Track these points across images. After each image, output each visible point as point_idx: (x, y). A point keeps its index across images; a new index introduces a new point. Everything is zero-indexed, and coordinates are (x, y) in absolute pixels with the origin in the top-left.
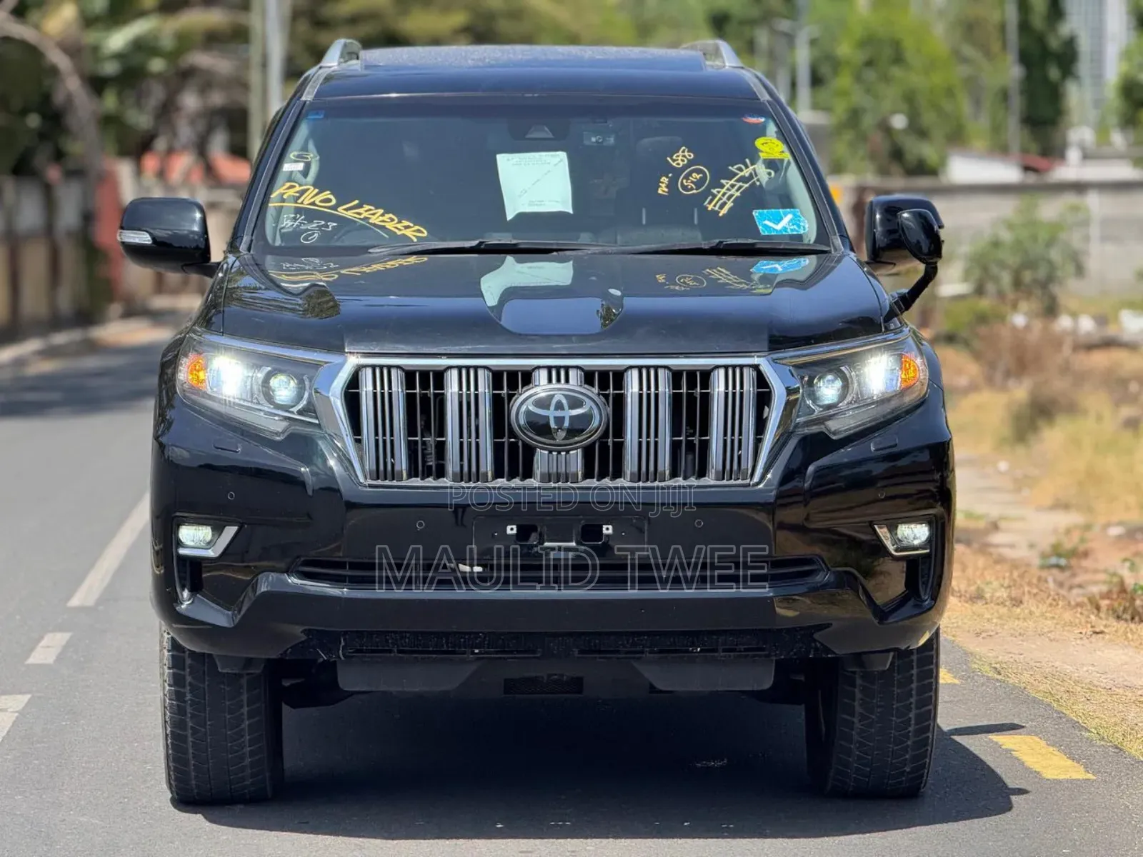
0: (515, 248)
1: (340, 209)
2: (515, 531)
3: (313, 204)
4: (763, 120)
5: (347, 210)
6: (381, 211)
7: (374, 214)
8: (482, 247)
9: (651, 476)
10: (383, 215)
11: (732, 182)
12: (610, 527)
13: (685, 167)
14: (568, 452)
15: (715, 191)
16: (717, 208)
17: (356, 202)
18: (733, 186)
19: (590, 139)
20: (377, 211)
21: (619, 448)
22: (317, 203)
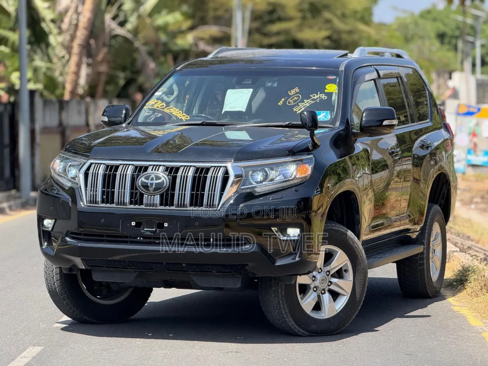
1: (165, 109)
2: (134, 224)
3: (158, 107)
4: (335, 77)
5: (167, 109)
6: (178, 110)
7: (175, 111)
9: (182, 206)
11: (308, 101)
12: (167, 224)
13: (294, 95)
14: (154, 196)
15: (300, 104)
16: (297, 111)
18: (308, 102)
19: (268, 84)
21: (173, 195)
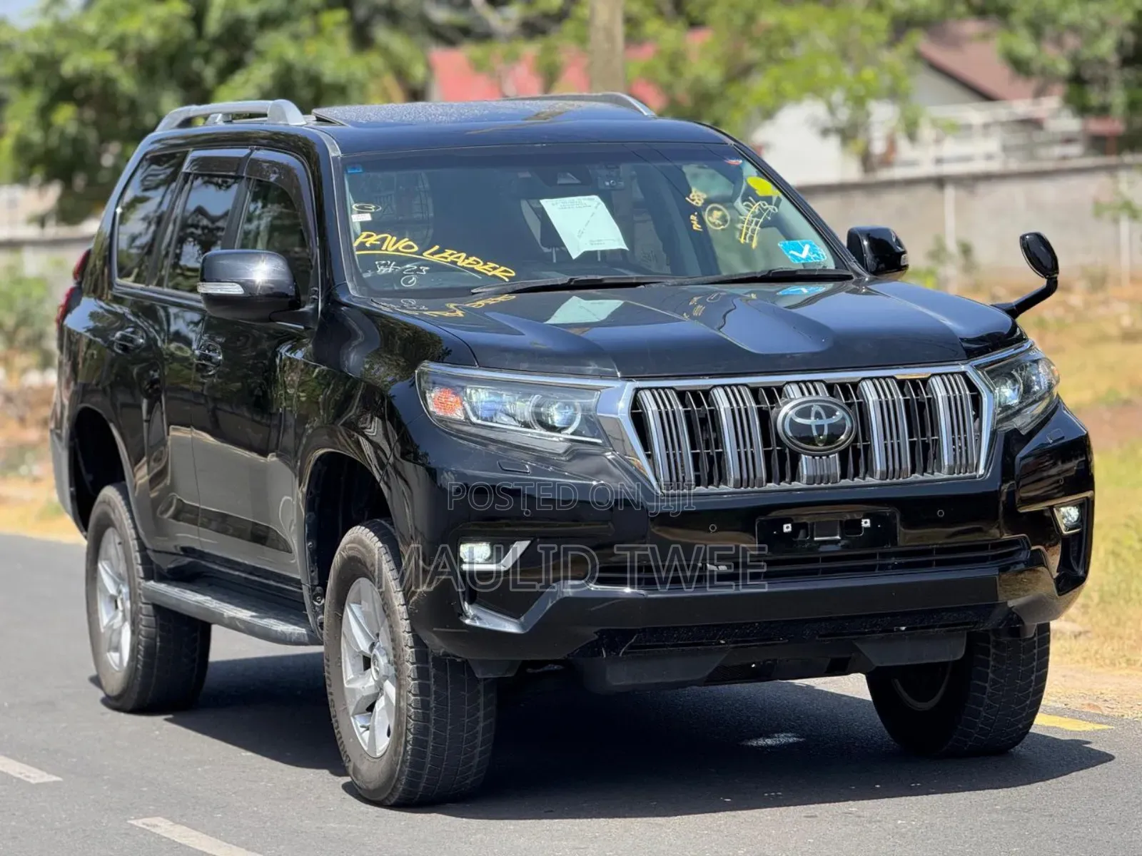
0: (599, 283)
1: (425, 254)
2: (790, 530)
3: (397, 250)
4: (741, 161)
5: (432, 254)
6: (464, 255)
7: (459, 258)
8: (572, 283)
9: (896, 474)
10: (467, 258)
11: (748, 217)
12: (868, 521)
13: (704, 205)
14: (828, 456)
15: (738, 226)
16: (747, 241)
17: (437, 247)
18: (751, 221)
20: (459, 255)
21: (868, 449)
22: (400, 249)
